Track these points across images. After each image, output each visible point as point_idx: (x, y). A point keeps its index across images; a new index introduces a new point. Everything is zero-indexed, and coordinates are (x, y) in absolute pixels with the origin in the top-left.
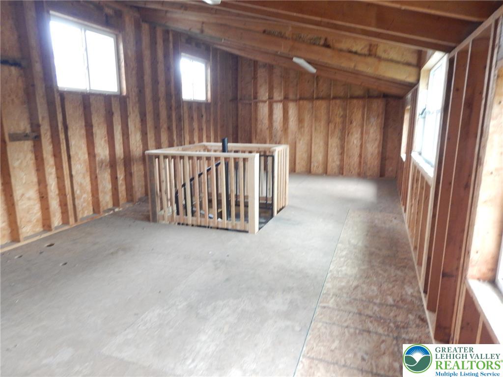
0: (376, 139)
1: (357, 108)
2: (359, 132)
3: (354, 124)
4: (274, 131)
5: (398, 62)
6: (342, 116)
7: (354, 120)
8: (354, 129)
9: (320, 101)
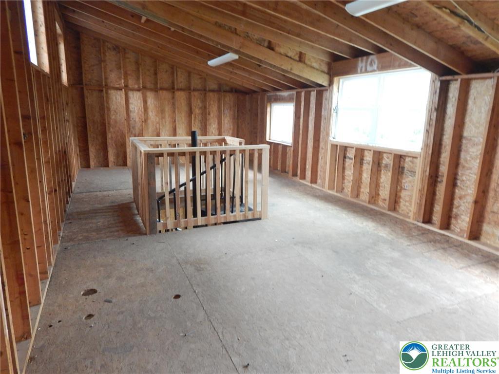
0: (230, 129)
1: (213, 101)
2: (216, 123)
3: (212, 115)
4: (132, 122)
5: (317, 70)
6: (201, 108)
7: (211, 112)
8: (212, 120)
9: (180, 92)
